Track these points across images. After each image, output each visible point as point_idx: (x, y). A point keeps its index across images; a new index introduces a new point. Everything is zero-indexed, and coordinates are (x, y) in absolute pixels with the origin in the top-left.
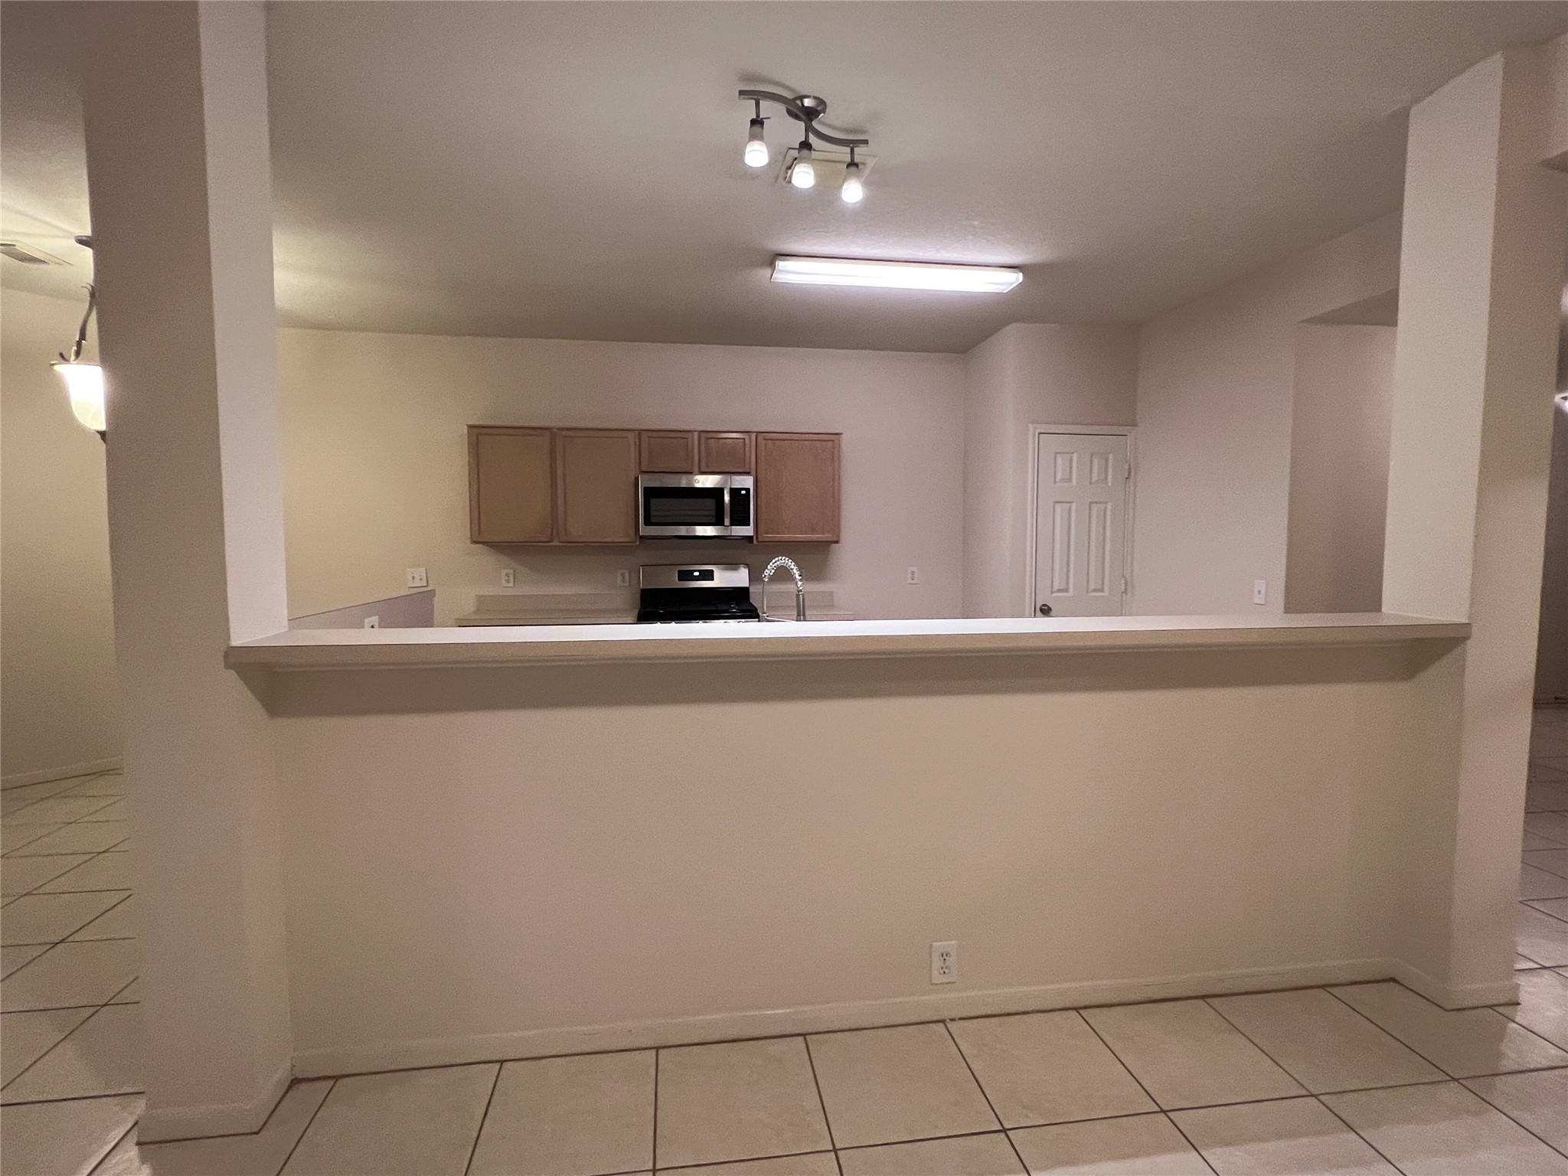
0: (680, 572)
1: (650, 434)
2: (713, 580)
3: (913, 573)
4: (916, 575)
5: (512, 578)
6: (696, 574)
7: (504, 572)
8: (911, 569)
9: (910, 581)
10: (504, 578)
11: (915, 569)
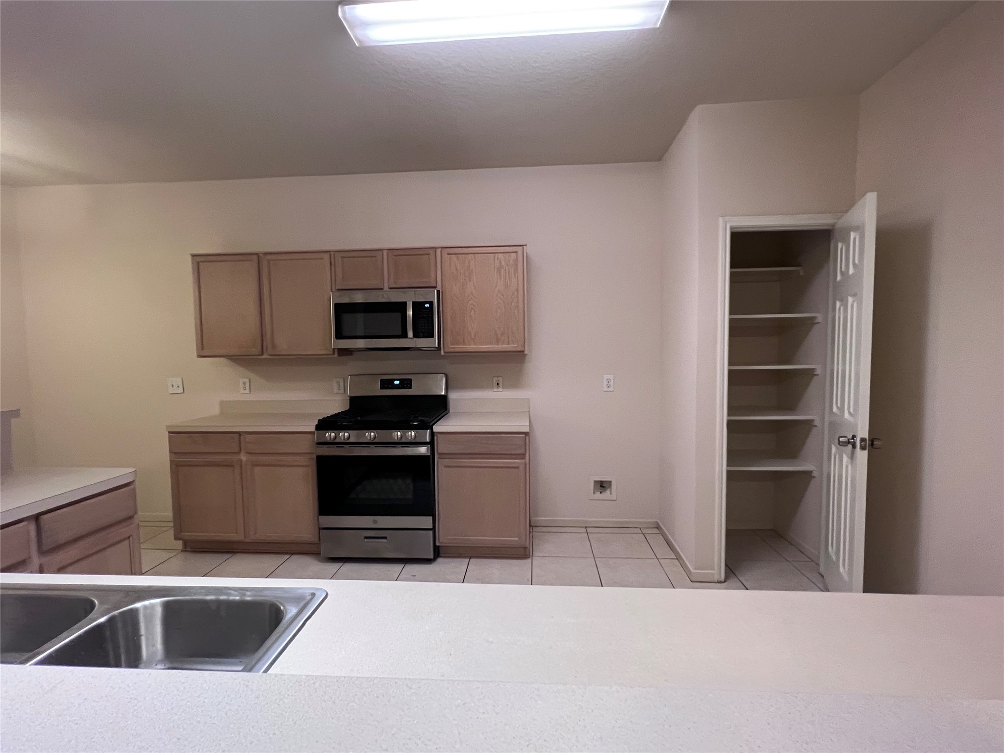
0: (382, 381)
1: (343, 254)
2: (410, 388)
3: (608, 381)
4: (612, 383)
5: (247, 385)
6: (397, 382)
7: (241, 381)
8: (606, 377)
9: (606, 389)
10: (241, 385)
11: (611, 377)
